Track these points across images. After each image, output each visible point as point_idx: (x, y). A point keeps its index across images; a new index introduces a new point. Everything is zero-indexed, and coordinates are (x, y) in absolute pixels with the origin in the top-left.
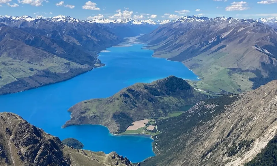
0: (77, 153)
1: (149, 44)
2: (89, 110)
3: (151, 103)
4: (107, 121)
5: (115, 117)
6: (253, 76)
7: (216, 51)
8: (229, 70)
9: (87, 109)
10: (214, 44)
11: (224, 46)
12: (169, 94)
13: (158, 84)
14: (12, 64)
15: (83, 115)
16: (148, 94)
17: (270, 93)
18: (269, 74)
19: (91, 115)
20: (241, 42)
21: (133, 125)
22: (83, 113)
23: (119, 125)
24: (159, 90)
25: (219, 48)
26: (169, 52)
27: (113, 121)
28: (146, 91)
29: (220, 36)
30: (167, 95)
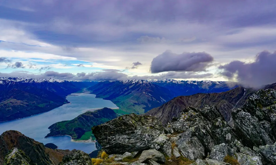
0: (54, 151)
1: (94, 91)
2: (61, 127)
3: (95, 122)
4: (71, 133)
5: (75, 130)
6: (145, 106)
7: (127, 95)
8: (133, 104)
9: (59, 127)
10: (126, 91)
11: (131, 92)
12: (104, 117)
13: (99, 112)
14: (17, 103)
15: (57, 130)
16: (93, 117)
17: (152, 114)
18: (151, 105)
19: (62, 130)
20: (138, 90)
21: (85, 134)
22: (57, 129)
23: (78, 135)
24: (99, 115)
25: (128, 93)
26: (104, 95)
27: (74, 132)
28: (92, 116)
29: (129, 87)
30: (103, 118)
